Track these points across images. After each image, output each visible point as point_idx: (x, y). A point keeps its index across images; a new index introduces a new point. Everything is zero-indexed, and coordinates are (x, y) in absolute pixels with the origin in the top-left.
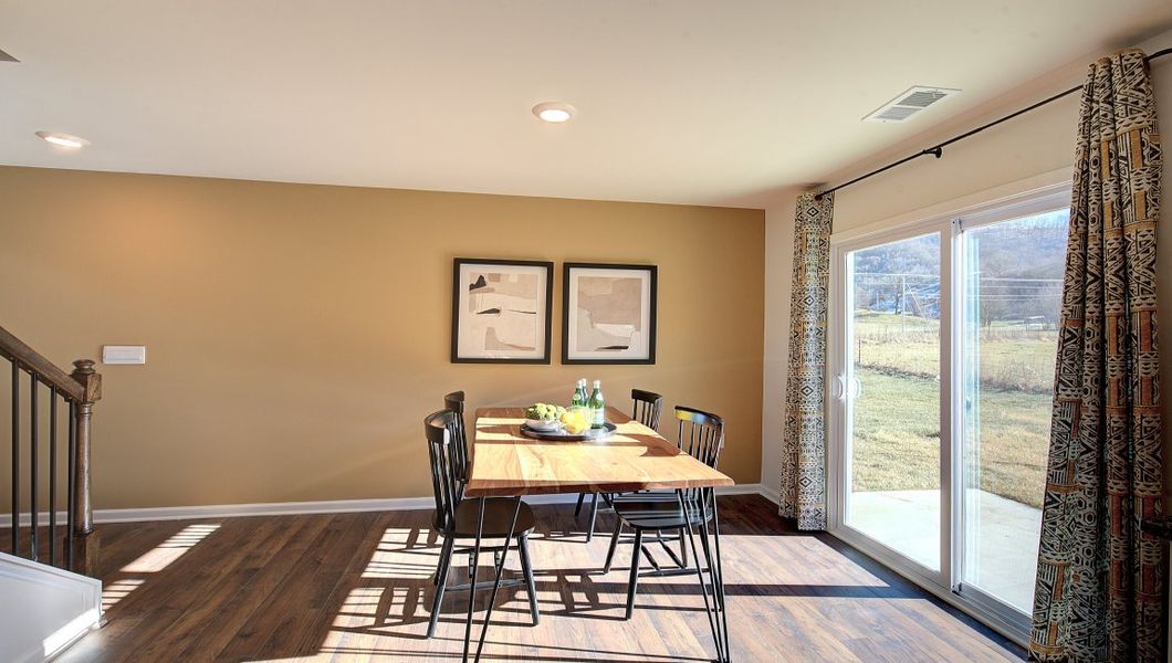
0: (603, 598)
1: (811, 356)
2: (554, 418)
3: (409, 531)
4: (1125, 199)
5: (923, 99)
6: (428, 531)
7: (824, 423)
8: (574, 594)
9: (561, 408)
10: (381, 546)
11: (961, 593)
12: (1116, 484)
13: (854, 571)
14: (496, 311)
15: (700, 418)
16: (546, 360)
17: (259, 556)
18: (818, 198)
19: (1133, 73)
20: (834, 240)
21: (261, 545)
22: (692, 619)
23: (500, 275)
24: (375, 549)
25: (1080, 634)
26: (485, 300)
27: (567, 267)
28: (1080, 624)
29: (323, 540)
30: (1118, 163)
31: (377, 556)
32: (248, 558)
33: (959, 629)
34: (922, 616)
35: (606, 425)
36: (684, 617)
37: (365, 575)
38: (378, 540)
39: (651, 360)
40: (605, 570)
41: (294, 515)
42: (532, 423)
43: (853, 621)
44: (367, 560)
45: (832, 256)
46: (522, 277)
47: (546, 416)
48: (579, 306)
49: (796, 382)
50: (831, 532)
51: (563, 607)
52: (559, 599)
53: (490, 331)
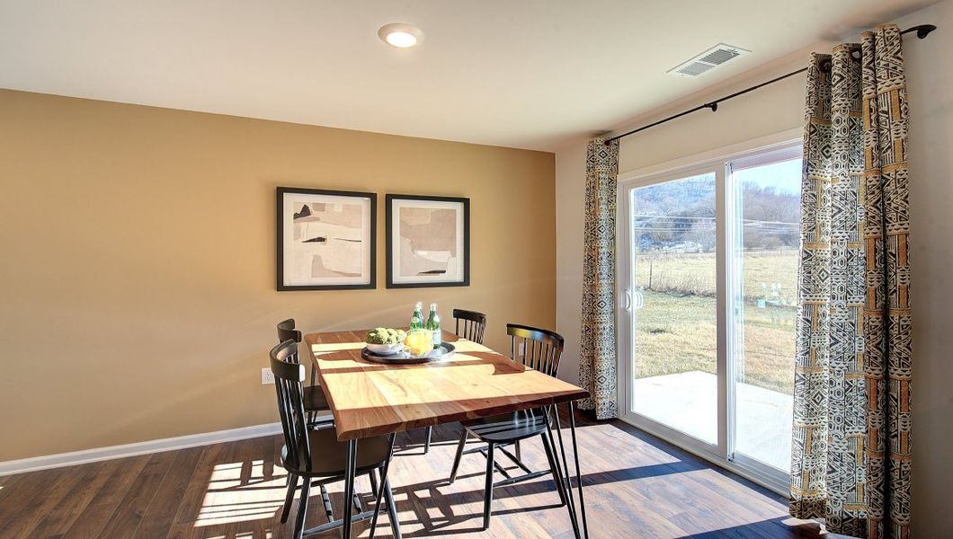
0: (458, 510)
1: (605, 276)
2: (398, 342)
3: (240, 464)
4: (885, 145)
5: (721, 56)
6: (262, 462)
7: (615, 330)
8: (428, 510)
9: (401, 332)
10: (213, 486)
11: (735, 460)
12: (873, 370)
13: (653, 452)
14: (321, 240)
15: (538, 335)
16: (372, 285)
17: (58, 520)
18: (607, 143)
19: (893, 44)
20: (620, 178)
21: (60, 505)
22: (542, 519)
23: (324, 205)
24: (205, 490)
25: (834, 482)
26: (310, 228)
27: (389, 198)
28: (834, 474)
29: (140, 488)
30: (878, 116)
31: (210, 499)
32: (44, 523)
33: (746, 493)
34: (715, 485)
35: (443, 345)
36: (535, 518)
37: (199, 524)
38: (207, 480)
39: (466, 282)
40: (451, 480)
41: (101, 462)
42: (374, 347)
43: (669, 497)
44: (198, 505)
45: (618, 192)
46: (347, 207)
47: (388, 340)
48: (401, 235)
49: (591, 297)
50: (621, 418)
51: (420, 527)
52: (415, 518)
53: (317, 259)
